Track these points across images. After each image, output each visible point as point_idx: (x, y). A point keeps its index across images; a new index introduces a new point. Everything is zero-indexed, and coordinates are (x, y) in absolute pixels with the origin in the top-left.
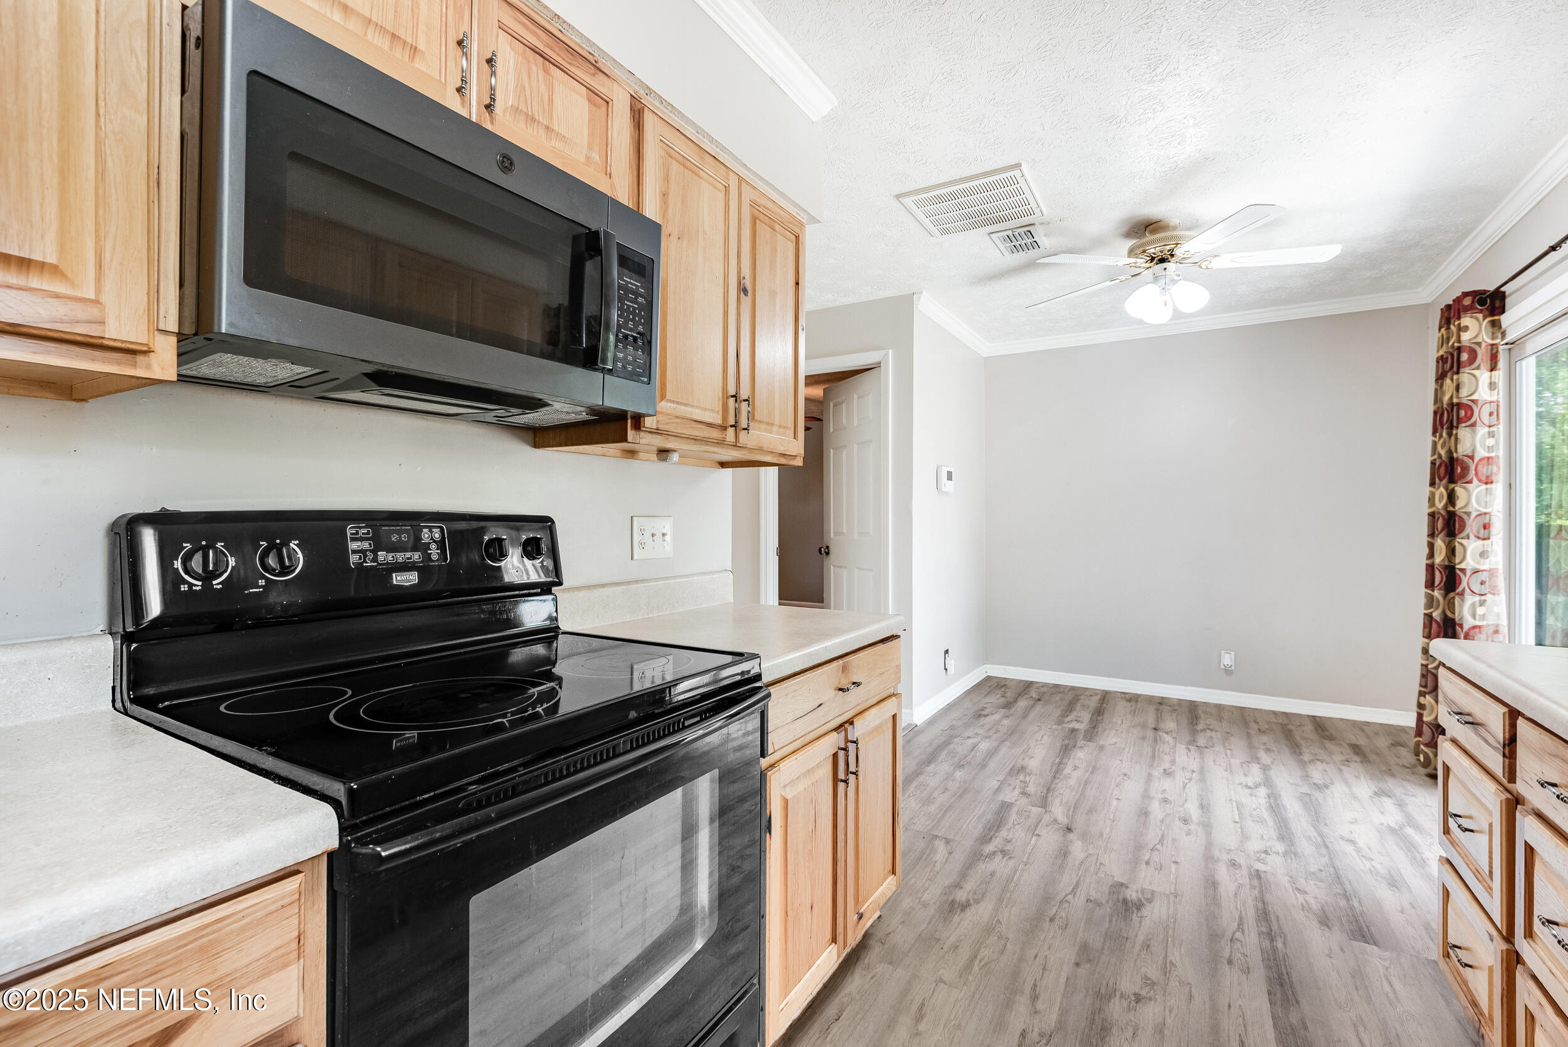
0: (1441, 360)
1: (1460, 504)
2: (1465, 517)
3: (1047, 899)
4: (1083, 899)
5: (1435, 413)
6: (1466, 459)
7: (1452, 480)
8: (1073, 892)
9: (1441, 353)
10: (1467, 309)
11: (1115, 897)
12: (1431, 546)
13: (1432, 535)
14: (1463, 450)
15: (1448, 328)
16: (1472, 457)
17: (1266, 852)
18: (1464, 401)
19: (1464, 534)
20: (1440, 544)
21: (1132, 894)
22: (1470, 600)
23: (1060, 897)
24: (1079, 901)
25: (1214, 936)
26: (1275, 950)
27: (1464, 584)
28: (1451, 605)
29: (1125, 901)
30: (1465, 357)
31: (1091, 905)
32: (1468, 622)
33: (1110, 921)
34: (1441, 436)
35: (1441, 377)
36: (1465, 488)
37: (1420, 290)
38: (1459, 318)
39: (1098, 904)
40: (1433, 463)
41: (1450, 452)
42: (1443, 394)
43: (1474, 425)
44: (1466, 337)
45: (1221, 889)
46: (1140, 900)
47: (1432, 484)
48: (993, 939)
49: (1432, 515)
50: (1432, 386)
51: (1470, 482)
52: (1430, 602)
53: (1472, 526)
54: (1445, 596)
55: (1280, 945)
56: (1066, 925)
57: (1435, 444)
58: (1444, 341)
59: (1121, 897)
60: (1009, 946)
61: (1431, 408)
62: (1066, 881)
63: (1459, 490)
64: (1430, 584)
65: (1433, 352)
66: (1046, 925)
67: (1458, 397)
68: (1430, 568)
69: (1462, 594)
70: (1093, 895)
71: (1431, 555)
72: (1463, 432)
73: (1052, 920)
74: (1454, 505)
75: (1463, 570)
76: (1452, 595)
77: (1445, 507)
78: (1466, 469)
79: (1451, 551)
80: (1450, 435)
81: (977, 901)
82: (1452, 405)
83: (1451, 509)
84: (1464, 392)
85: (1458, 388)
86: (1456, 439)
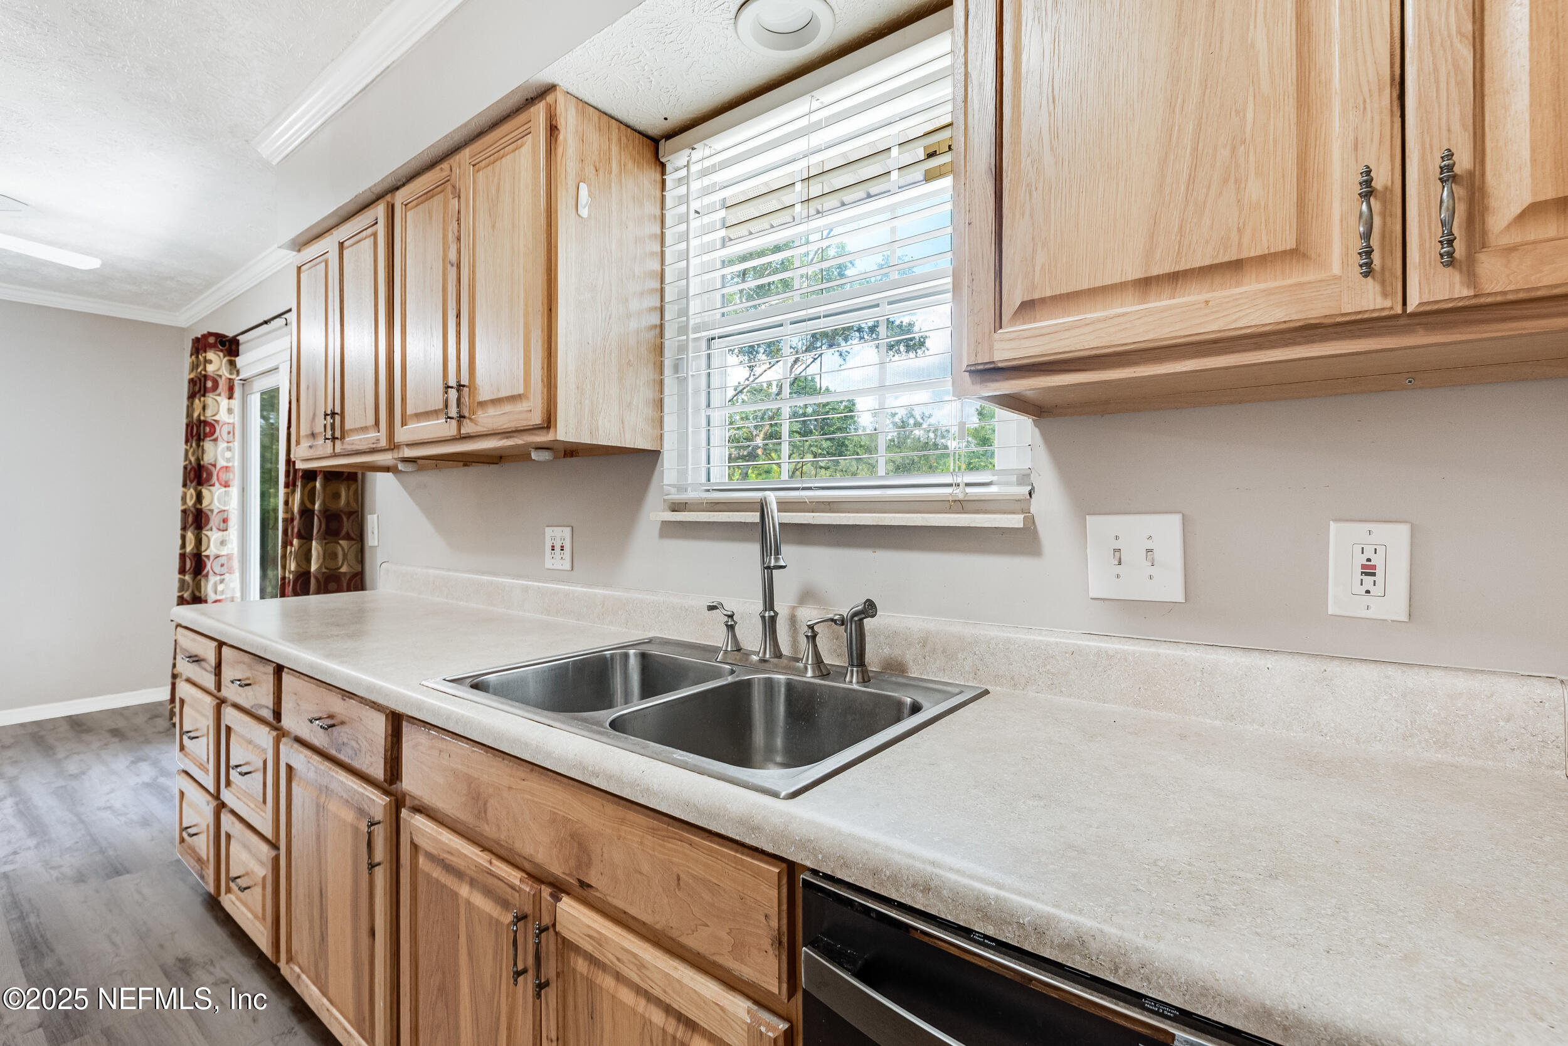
0: (192, 382)
1: (205, 503)
2: (209, 513)
5: (187, 425)
6: (210, 467)
7: (200, 483)
9: (192, 376)
10: (213, 346)
12: (183, 538)
13: (184, 528)
14: (207, 459)
15: (197, 357)
16: (215, 466)
18: (209, 420)
19: (208, 527)
20: (190, 536)
22: (213, 579)
27: (208, 567)
28: (198, 586)
30: (209, 384)
32: (212, 596)
34: (191, 446)
35: (192, 397)
36: (210, 490)
37: (177, 314)
38: (205, 352)
40: (185, 468)
41: (198, 460)
42: (193, 410)
43: (216, 440)
44: (210, 368)
47: (185, 485)
49: (184, 512)
50: (185, 402)
51: (213, 485)
52: (182, 582)
53: (214, 520)
54: (194, 579)
57: (187, 451)
58: (194, 367)
61: (184, 421)
63: (205, 492)
64: (182, 571)
65: (186, 375)
67: (204, 416)
68: (183, 557)
69: (207, 575)
71: (183, 546)
72: (208, 445)
74: (201, 504)
75: (208, 557)
76: (199, 577)
77: (194, 505)
78: (210, 475)
79: (199, 541)
80: (198, 445)
82: (200, 421)
83: (198, 506)
84: (209, 413)
85: (204, 408)
86: (203, 450)
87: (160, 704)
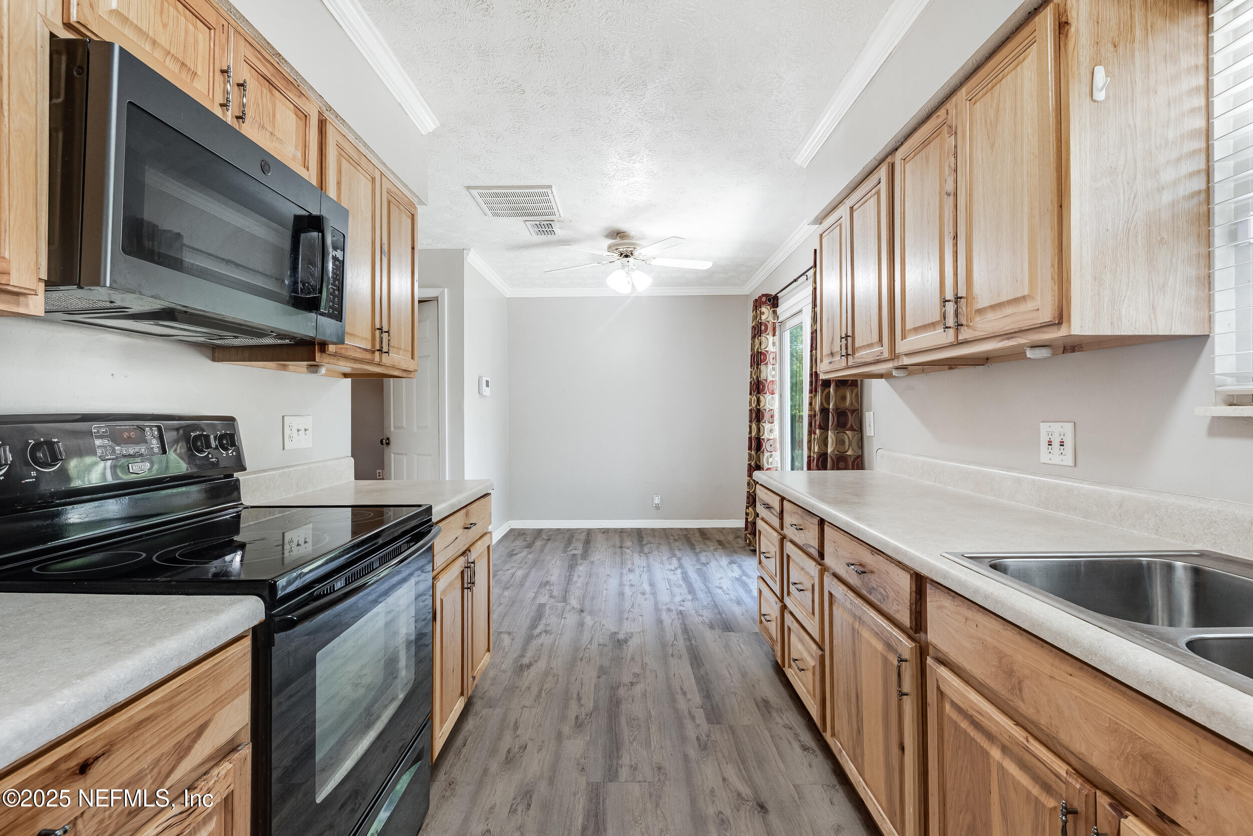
0: (753, 327)
1: (762, 405)
2: (764, 411)
3: (576, 650)
4: (596, 645)
5: (751, 356)
6: (764, 381)
7: (759, 393)
8: (590, 643)
9: (753, 324)
10: (764, 303)
11: (613, 640)
12: (750, 427)
13: (751, 421)
14: (763, 376)
15: (756, 312)
16: (766, 381)
17: (683, 601)
18: (763, 351)
19: (763, 421)
20: (754, 426)
21: (621, 636)
22: (766, 454)
23: (584, 647)
24: (594, 646)
25: (664, 646)
26: (692, 645)
27: (764, 446)
28: (759, 459)
29: (618, 640)
30: (763, 328)
31: (601, 647)
32: (766, 466)
33: (612, 652)
34: (754, 369)
35: (753, 337)
36: (764, 397)
37: (745, 288)
38: (761, 307)
39: (604, 645)
40: (751, 383)
41: (757, 377)
42: (755, 346)
43: (767, 364)
44: (763, 317)
45: (665, 623)
46: (626, 638)
47: (751, 394)
48: (550, 678)
49: (751, 410)
50: (750, 341)
51: (766, 393)
52: (750, 455)
53: (767, 416)
54: (756, 453)
55: (694, 642)
56: (590, 660)
57: (751, 372)
58: (755, 318)
59: (616, 639)
60: (560, 679)
61: (750, 353)
62: (586, 637)
63: (762, 398)
64: (750, 448)
65: (750, 324)
66: (579, 663)
67: (761, 349)
68: (750, 439)
69: (763, 452)
70: (601, 641)
71: (750, 432)
72: (763, 367)
73: (581, 660)
74: (759, 405)
75: (763, 439)
76: (759, 453)
77: (756, 406)
78: (764, 386)
79: (759, 430)
80: (757, 368)
81: (536, 661)
82: (758, 352)
83: (758, 407)
84: (763, 346)
85: (760, 344)
86: (760, 370)
87: (738, 529)
